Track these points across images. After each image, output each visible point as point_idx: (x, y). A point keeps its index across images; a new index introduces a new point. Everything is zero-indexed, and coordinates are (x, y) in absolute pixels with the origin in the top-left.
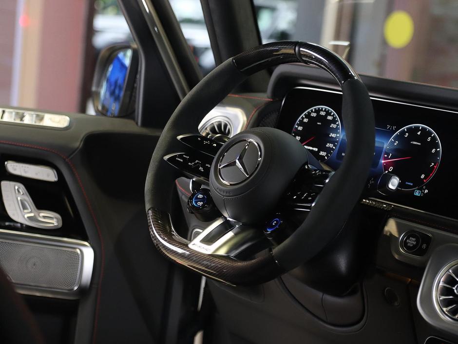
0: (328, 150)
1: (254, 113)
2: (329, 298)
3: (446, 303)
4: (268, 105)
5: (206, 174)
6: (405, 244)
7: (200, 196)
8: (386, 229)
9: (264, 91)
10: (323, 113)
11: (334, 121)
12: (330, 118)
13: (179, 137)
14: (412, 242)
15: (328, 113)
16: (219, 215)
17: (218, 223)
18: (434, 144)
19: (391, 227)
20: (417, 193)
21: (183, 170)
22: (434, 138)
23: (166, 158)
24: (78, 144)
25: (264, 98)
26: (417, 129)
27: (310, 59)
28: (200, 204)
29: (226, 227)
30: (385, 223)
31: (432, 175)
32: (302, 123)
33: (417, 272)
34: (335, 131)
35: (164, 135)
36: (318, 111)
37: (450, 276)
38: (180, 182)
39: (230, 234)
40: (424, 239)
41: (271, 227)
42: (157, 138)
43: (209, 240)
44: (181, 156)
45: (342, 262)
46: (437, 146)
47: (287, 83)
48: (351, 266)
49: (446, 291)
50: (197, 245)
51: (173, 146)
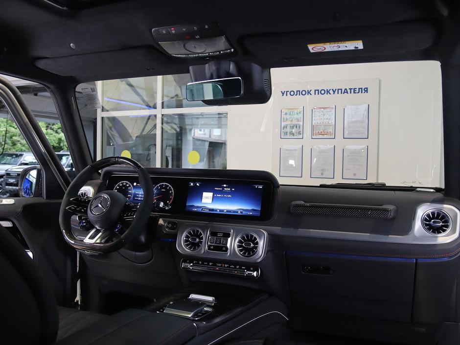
0: (129, 198)
1: (97, 188)
2: (137, 253)
3: (187, 245)
4: (101, 183)
5: (86, 212)
6: (167, 227)
7: (84, 221)
8: (159, 222)
9: (99, 179)
10: (125, 184)
11: (130, 186)
12: (128, 185)
13: (71, 199)
14: (170, 225)
15: (127, 184)
16: (93, 227)
17: (93, 231)
18: (170, 189)
19: (161, 222)
20: (167, 208)
21: (74, 212)
22: (170, 188)
23: (67, 208)
24: (20, 210)
25: (99, 181)
26: (163, 185)
27: (122, 163)
28: (85, 224)
29: (98, 232)
30: (158, 221)
31: (171, 201)
32: (116, 189)
33: (174, 237)
34: (131, 190)
35: (64, 201)
36: (122, 183)
37: (187, 235)
38: (73, 217)
39: (100, 234)
40: (174, 224)
41: (117, 228)
42: (61, 202)
43: (92, 238)
44: (73, 207)
45: (143, 239)
46: (171, 190)
47: (108, 174)
48: (146, 239)
49: (186, 241)
50: (87, 240)
51: (69, 203)
